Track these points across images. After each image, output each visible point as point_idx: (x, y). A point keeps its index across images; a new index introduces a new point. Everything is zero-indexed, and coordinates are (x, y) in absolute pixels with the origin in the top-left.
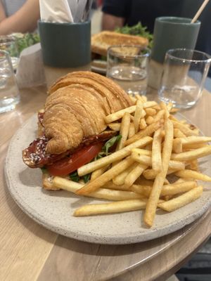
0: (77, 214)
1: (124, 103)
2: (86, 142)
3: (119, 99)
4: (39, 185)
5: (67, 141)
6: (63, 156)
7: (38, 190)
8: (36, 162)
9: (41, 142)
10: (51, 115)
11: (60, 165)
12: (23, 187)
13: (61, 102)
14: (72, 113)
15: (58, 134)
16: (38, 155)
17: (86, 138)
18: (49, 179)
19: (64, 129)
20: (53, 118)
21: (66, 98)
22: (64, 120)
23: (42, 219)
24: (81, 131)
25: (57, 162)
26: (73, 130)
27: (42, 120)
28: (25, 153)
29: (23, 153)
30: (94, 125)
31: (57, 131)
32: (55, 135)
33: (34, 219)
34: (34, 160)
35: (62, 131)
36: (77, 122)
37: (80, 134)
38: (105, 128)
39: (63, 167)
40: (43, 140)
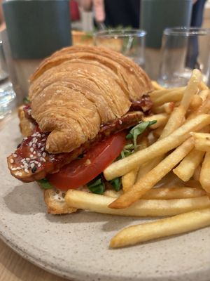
0: (117, 243)
1: (141, 78)
2: (106, 130)
3: (133, 73)
4: (40, 211)
5: (79, 129)
6: (75, 156)
7: (40, 217)
8: (34, 170)
9: (35, 141)
10: (45, 99)
11: (72, 170)
12: (15, 217)
13: (56, 80)
14: (76, 90)
15: (63, 120)
16: (35, 160)
17: (105, 125)
18: (56, 197)
19: (71, 113)
20: (49, 102)
21: (62, 74)
22: (67, 100)
23: (64, 265)
24: (96, 114)
25: (66, 167)
26: (84, 113)
27: (29, 111)
28: (12, 161)
29: (8, 161)
30: (113, 105)
31: (60, 117)
32: (58, 123)
33: (48, 268)
34: (29, 169)
35: (68, 117)
36: (88, 101)
37: (96, 118)
38: (127, 109)
39: (77, 173)
40: (37, 138)
